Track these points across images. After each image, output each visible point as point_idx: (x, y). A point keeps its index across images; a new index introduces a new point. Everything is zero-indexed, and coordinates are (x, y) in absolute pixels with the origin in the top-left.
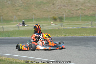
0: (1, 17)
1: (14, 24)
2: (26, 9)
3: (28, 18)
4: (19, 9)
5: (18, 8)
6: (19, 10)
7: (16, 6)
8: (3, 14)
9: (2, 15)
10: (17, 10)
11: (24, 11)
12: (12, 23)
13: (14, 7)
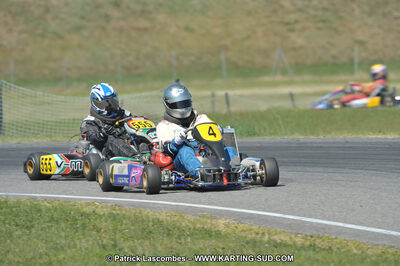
0: (223, 56)
1: (274, 84)
2: (324, 21)
3: (334, 57)
4: (296, 22)
5: (292, 17)
6: (298, 27)
7: (282, 7)
8: (228, 42)
9: (226, 48)
10: (288, 24)
11: (319, 29)
12: (267, 79)
13: (275, 11)
